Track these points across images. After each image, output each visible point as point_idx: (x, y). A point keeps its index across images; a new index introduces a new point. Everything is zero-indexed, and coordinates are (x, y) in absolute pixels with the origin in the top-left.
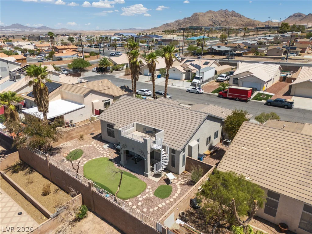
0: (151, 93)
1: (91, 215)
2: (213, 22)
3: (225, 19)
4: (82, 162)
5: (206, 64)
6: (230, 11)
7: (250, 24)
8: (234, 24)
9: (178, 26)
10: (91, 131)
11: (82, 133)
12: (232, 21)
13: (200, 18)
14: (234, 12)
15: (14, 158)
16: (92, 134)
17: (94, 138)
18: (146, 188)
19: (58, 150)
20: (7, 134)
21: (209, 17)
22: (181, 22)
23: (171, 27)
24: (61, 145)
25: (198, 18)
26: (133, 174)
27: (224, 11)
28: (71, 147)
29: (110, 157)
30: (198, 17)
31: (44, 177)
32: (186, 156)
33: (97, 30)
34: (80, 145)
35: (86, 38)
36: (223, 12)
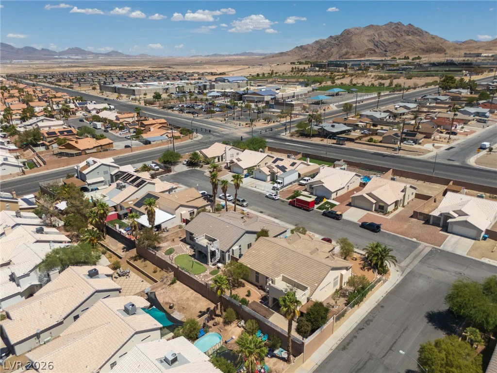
0: (232, 198)
1: (178, 282)
2: (375, 45)
3: (395, 39)
4: (174, 255)
5: (293, 164)
6: (406, 24)
7: (435, 49)
8: (409, 47)
9: (318, 51)
10: (179, 236)
11: (173, 237)
12: (407, 42)
13: (353, 38)
14: (412, 25)
15: (133, 252)
16: (180, 238)
17: (181, 241)
18: (206, 270)
19: (159, 247)
20: (127, 236)
21: (368, 36)
22: (324, 42)
23: (307, 51)
24: (161, 245)
25: (350, 39)
26: (201, 263)
27: (395, 24)
28: (167, 247)
29: (190, 254)
30: (351, 37)
31: (153, 264)
32: (231, 254)
33: (193, 56)
34: (172, 245)
35: (176, 88)
36: (394, 26)
